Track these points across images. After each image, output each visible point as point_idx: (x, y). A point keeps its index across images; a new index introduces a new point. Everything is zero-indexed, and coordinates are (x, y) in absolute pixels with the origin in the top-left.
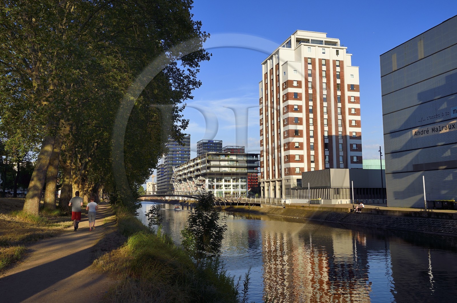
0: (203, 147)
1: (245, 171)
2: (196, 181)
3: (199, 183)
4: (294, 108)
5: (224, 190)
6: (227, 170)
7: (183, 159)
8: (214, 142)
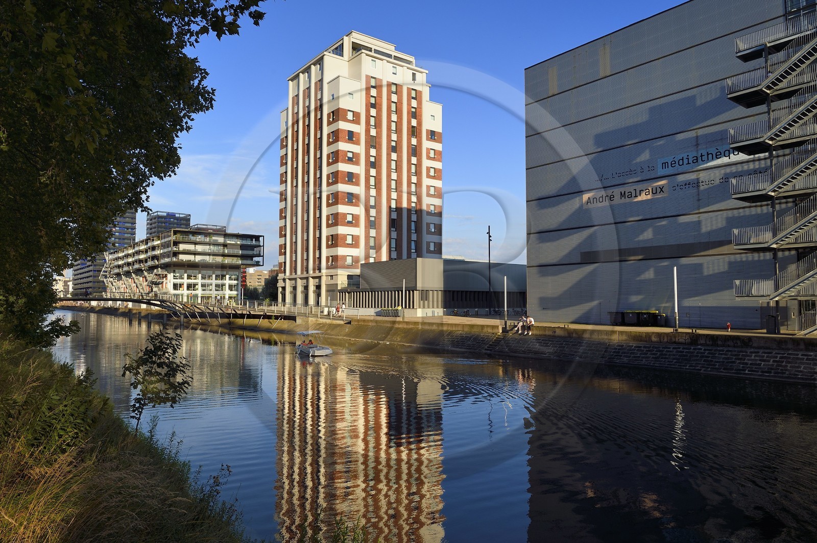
0: (158, 222)
1: (237, 263)
2: (151, 277)
3: (155, 280)
4: (348, 157)
5: (199, 292)
6: (208, 259)
7: (122, 241)
8: (177, 215)
